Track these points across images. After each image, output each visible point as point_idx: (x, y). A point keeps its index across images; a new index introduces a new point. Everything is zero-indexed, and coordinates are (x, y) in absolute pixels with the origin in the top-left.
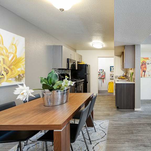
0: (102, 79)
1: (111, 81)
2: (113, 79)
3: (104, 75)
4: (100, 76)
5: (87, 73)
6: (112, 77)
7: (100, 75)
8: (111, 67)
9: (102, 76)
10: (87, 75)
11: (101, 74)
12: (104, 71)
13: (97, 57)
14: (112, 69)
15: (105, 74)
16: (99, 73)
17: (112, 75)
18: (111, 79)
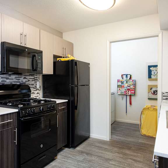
0: (128, 98)
1: (149, 103)
2: (156, 99)
3: (132, 87)
4: (123, 90)
5: (76, 84)
6: (155, 93)
7: (123, 87)
8: (151, 69)
9: (128, 90)
10: (76, 88)
11: (126, 85)
12: (133, 78)
13: (108, 43)
14: (153, 73)
15: (135, 85)
16: (120, 84)
17: (154, 89)
18: (149, 99)
